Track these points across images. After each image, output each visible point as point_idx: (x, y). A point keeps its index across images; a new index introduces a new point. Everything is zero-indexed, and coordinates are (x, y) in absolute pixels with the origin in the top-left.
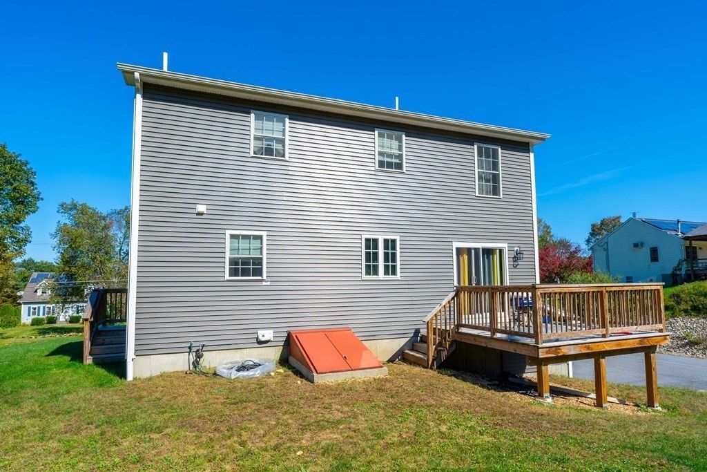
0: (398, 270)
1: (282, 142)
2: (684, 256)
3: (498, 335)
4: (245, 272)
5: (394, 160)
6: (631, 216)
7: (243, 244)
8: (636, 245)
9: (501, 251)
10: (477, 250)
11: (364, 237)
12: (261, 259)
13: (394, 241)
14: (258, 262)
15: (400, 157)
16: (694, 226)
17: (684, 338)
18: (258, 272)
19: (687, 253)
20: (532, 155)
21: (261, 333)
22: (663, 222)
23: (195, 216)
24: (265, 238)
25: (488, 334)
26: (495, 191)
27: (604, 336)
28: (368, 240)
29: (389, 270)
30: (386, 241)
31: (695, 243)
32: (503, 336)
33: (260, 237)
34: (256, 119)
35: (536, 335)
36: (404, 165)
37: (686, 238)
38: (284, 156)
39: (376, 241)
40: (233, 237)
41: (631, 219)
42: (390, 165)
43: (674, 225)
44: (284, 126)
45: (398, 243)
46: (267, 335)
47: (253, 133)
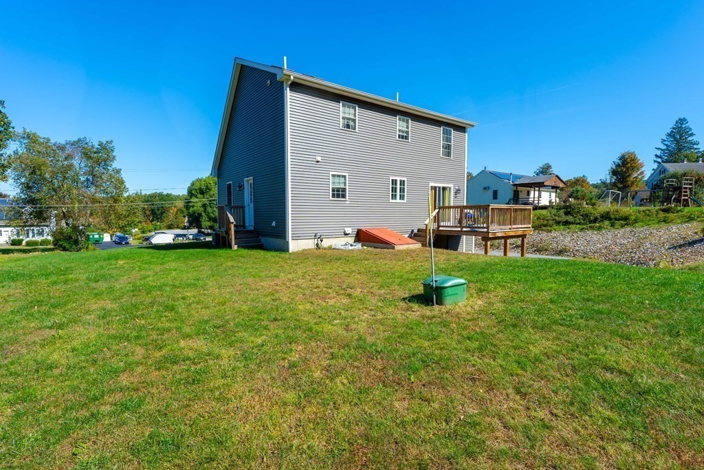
0: (406, 197)
1: (354, 121)
2: (512, 196)
3: (464, 229)
4: (338, 196)
5: (405, 135)
6: (484, 169)
7: (337, 180)
8: (485, 189)
9: (450, 188)
10: (439, 188)
11: (391, 178)
12: (345, 189)
13: (404, 181)
14: (344, 190)
15: (407, 132)
16: (520, 177)
17: (514, 244)
18: (344, 196)
19: (514, 195)
20: (466, 134)
21: (346, 229)
22: (501, 174)
23: (315, 163)
24: (347, 177)
25: (459, 229)
26: (449, 154)
27: (510, 229)
28: (393, 180)
29: (402, 197)
30: (401, 181)
31: (519, 188)
32: (468, 229)
33: (345, 177)
34: (343, 106)
35: (487, 228)
36: (410, 137)
37: (515, 185)
38: (355, 129)
39: (396, 181)
40: (333, 176)
41: (483, 171)
42: (403, 137)
43: (508, 176)
44: (355, 111)
45: (406, 182)
46: (349, 230)
47: (341, 115)
